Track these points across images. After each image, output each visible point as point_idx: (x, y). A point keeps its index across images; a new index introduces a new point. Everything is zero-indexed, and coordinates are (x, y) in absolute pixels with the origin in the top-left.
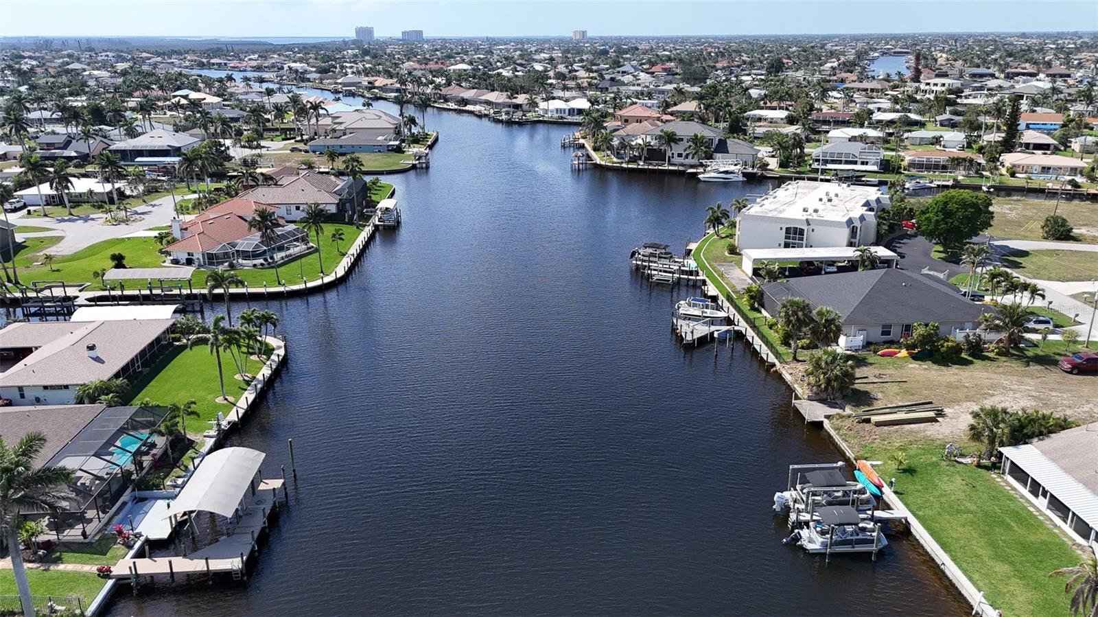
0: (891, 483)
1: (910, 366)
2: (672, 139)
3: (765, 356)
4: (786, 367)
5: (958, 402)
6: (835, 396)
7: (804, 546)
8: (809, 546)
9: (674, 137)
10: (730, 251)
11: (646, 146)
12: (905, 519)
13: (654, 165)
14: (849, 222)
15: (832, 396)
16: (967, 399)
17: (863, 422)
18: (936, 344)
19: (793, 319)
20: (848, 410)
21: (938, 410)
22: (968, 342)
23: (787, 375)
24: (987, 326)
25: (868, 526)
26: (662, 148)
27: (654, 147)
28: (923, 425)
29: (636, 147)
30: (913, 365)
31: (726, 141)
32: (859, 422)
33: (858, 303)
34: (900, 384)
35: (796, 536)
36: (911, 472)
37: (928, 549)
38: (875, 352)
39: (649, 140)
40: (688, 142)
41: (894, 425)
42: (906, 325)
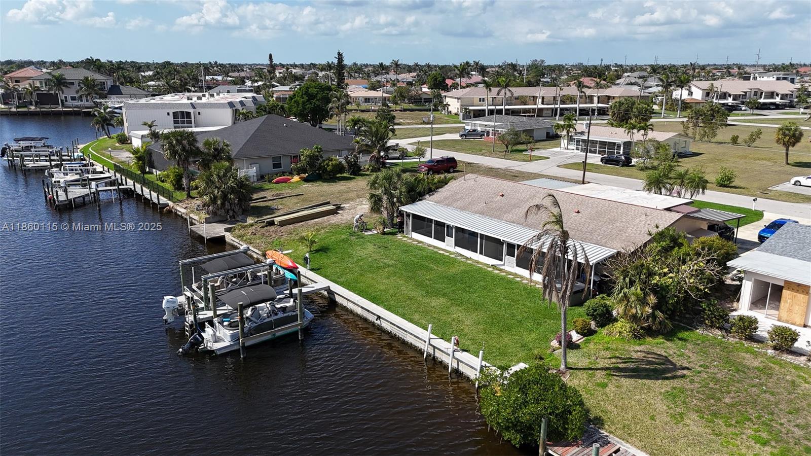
0: (306, 259)
1: (304, 186)
2: (61, 82)
3: (156, 201)
4: (180, 204)
5: (352, 199)
6: (234, 212)
7: (209, 349)
8: (217, 346)
9: (63, 81)
10: (120, 141)
11: (35, 91)
12: (328, 289)
13: (46, 108)
14: (231, 104)
15: (231, 213)
16: (358, 197)
17: (266, 226)
18: (322, 164)
19: (179, 148)
20: (250, 221)
21: (337, 205)
22: (348, 162)
23: (181, 209)
24: (358, 148)
25: (288, 305)
26: (53, 92)
27: (44, 92)
28: (326, 217)
29: (24, 92)
30: (306, 185)
31: (119, 86)
32: (263, 227)
33: (246, 141)
34: (298, 197)
35: (195, 338)
36: (323, 250)
37: (359, 311)
38: (270, 181)
39: (38, 84)
40: (79, 86)
41: (298, 222)
42: (294, 157)
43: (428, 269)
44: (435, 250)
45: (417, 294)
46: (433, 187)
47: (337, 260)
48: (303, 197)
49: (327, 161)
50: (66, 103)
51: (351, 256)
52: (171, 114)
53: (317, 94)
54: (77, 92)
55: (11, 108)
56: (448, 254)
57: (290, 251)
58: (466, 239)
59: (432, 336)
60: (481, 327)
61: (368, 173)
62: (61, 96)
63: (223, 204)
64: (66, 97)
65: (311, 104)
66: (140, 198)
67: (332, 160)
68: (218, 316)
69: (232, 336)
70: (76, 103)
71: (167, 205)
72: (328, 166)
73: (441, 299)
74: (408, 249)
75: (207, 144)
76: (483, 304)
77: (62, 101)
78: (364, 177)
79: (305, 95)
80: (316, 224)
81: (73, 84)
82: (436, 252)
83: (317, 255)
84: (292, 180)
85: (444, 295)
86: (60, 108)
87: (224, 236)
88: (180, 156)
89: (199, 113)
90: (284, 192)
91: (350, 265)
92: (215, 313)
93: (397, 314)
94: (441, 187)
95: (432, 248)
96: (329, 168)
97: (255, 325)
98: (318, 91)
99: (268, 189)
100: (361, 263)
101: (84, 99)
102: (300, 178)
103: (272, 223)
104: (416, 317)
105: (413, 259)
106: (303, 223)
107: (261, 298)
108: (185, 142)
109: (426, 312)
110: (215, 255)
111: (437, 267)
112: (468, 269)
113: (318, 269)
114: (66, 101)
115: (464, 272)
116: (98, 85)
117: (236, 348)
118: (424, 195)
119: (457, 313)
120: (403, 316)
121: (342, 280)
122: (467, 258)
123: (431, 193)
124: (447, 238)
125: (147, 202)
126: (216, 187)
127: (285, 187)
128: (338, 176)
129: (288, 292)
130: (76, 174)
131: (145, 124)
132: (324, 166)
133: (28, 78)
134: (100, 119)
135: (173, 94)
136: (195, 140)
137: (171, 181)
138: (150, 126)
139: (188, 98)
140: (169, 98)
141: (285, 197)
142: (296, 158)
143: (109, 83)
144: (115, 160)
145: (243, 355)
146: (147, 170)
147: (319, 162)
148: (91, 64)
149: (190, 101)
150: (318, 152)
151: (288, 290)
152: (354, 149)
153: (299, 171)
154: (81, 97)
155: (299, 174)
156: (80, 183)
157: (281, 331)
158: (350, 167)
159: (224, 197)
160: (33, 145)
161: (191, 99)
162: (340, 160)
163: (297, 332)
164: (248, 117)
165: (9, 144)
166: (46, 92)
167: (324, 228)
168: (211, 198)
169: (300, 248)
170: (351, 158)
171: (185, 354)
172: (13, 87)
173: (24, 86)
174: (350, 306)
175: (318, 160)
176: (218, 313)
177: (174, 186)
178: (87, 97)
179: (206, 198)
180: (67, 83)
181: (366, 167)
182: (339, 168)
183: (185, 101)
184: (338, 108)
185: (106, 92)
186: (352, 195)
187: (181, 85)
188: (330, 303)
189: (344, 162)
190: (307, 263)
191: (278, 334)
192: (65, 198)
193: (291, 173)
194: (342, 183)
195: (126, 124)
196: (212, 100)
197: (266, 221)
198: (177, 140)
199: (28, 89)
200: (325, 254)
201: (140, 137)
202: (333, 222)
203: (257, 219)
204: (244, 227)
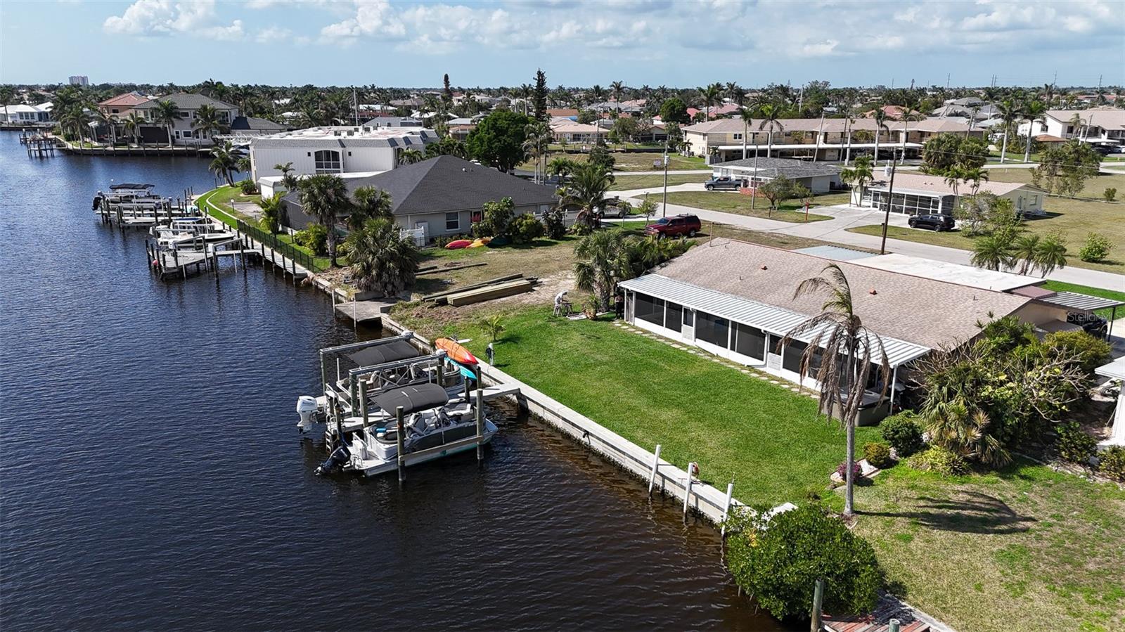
0: (488, 351)
1: (488, 253)
2: (171, 113)
3: (290, 270)
4: (323, 275)
5: (552, 272)
6: (394, 286)
7: (357, 468)
8: (368, 464)
9: (174, 111)
10: (246, 190)
11: (138, 123)
12: (518, 393)
13: (153, 147)
14: (392, 142)
15: (390, 287)
16: (562, 268)
17: (437, 306)
18: (513, 224)
19: (322, 199)
20: (415, 298)
21: (532, 279)
22: (549, 221)
23: (324, 282)
24: (563, 202)
25: (463, 412)
26: (161, 126)
27: (149, 125)
28: (517, 296)
29: (124, 126)
30: (491, 252)
31: (246, 118)
32: (432, 307)
33: (410, 192)
34: (480, 267)
35: (339, 453)
36: (513, 339)
37: (560, 424)
38: (442, 246)
39: (142, 115)
40: (195, 117)
41: (479, 302)
42: (475, 213)
43: (657, 369)
44: (667, 343)
45: (641, 402)
46: (666, 255)
47: (530, 354)
48: (486, 268)
49: (520, 220)
50: (177, 140)
51: (550, 348)
52: (313, 155)
53: (507, 128)
54: (192, 125)
55: (106, 147)
56: (685, 349)
57: (468, 340)
58: (712, 328)
59: (661, 461)
60: (731, 451)
61: (575, 236)
62: (172, 132)
63: (379, 276)
64: (177, 133)
65: (500, 141)
66: (270, 265)
67: (526, 219)
68: (370, 424)
69: (389, 452)
70: (190, 140)
71: (305, 276)
72: (521, 225)
73: (675, 411)
74: (629, 340)
75: (360, 194)
76: (734, 420)
77: (172, 137)
78: (569, 242)
79: (491, 129)
80: (504, 304)
81: (186, 114)
82: (669, 346)
83: (504, 347)
84: (472, 245)
85: (679, 406)
86: (170, 147)
87: (380, 319)
88: (323, 210)
89: (350, 154)
90: (461, 260)
91: (548, 361)
93: (612, 429)
94: (677, 256)
95: (662, 340)
96: (522, 230)
97: (419, 437)
98: (509, 124)
99: (439, 257)
100: (563, 359)
101: (201, 134)
102: (483, 242)
103: (443, 303)
104: (639, 434)
105: (635, 354)
106: (485, 303)
107: (427, 401)
108: (330, 191)
109: (653, 429)
110: (367, 342)
111: (670, 366)
112: (714, 369)
113: (505, 366)
114: (178, 137)
115: (708, 374)
116: (219, 116)
117: (392, 468)
118: (653, 266)
119: (697, 431)
120: (621, 432)
121: (537, 380)
122: (712, 356)
123: (663, 264)
124: (684, 327)
125: (279, 271)
126: (371, 252)
127: (462, 254)
128: (534, 240)
129: (464, 395)
130: (189, 233)
131: (279, 167)
132: (516, 226)
133: (129, 107)
134: (221, 161)
135: (316, 128)
136: (344, 189)
137: (311, 244)
138: (285, 170)
139: (336, 133)
140: (310, 133)
141: (462, 268)
142: (478, 215)
143: (233, 114)
144: (239, 215)
145: (402, 476)
146: (280, 229)
147: (508, 220)
148: (211, 88)
149: (338, 138)
150: (507, 206)
151: (463, 392)
152: (556, 204)
153: (483, 233)
154: (197, 132)
155: (481, 237)
156: (193, 245)
157: (453, 447)
158: (551, 228)
159: (382, 266)
160: (134, 194)
161: (340, 135)
162: (537, 218)
163: (474, 450)
164: (414, 158)
165: (104, 194)
166: (151, 126)
167: (513, 310)
168: (363, 266)
169: (482, 336)
170: (553, 216)
171: (325, 474)
172: (110, 119)
173: (123, 117)
174: (548, 417)
175: (508, 217)
176: (371, 420)
177: (315, 250)
178: (204, 133)
179: (357, 267)
180: (179, 113)
181: (574, 228)
182: (536, 229)
183: (332, 137)
184: (536, 147)
185: (229, 126)
186: (553, 266)
187: (326, 115)
188: (521, 411)
189: (542, 221)
190: (490, 357)
191: (449, 451)
192: (174, 265)
193: (471, 236)
194: (540, 249)
195: (254, 168)
196: (367, 136)
197: (436, 299)
198: (320, 188)
199: (128, 121)
200: (515, 345)
201: (272, 185)
202: (526, 302)
203: (424, 297)
204: (407, 307)
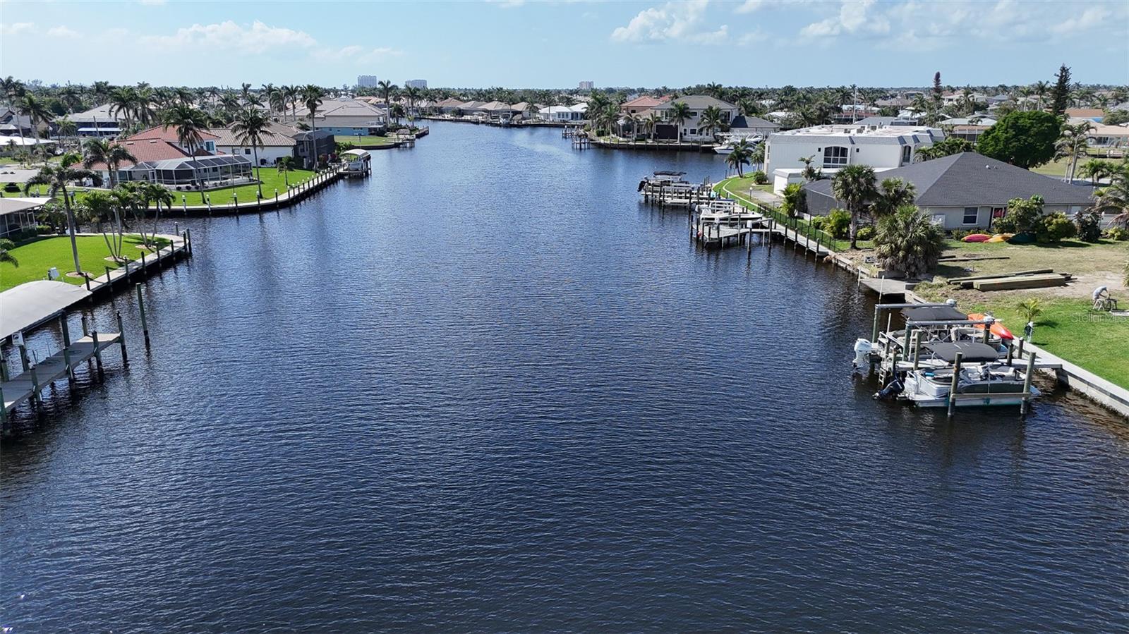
0: (1028, 329)
1: (1008, 248)
2: (684, 113)
3: (814, 249)
4: (844, 254)
5: (1088, 271)
6: (917, 268)
7: (911, 399)
8: (918, 398)
9: (686, 111)
10: (758, 181)
11: (656, 122)
12: (1059, 370)
13: (664, 142)
14: (901, 140)
15: (913, 269)
16: (1098, 269)
17: (961, 289)
18: (1041, 222)
19: (854, 187)
20: (937, 280)
21: (1065, 274)
22: (1083, 223)
23: (845, 260)
24: (1102, 204)
25: (1005, 374)
26: (673, 124)
27: (664, 124)
28: (1049, 288)
29: (644, 124)
30: (1013, 247)
31: (744, 117)
32: (957, 289)
33: (930, 185)
34: (1002, 260)
35: (894, 384)
36: (1050, 324)
37: (1107, 401)
38: (959, 238)
39: (659, 115)
40: (702, 116)
41: (1007, 290)
42: (996, 209)
47: (1071, 338)
48: (1009, 261)
49: (1050, 218)
50: (684, 137)
51: (1093, 336)
52: (823, 151)
53: (1031, 127)
54: (699, 124)
55: (629, 141)
61: (1111, 240)
62: (681, 129)
63: (905, 257)
64: (685, 130)
65: (1019, 141)
66: (792, 244)
67: (1056, 217)
68: (919, 369)
69: (939, 391)
70: (697, 137)
71: (827, 254)
72: (1050, 224)
75: (887, 185)
77: (681, 134)
78: (1104, 245)
79: (1011, 128)
80: (1034, 294)
81: (695, 114)
83: (1041, 329)
84: (991, 240)
86: (678, 143)
87: (903, 295)
88: (853, 197)
89: (858, 150)
90: (980, 253)
91: (1091, 346)
92: (917, 364)
96: (1050, 229)
97: (967, 384)
98: (1032, 123)
99: (957, 248)
100: (1110, 347)
101: (705, 132)
102: (1003, 238)
103: (969, 286)
106: (1013, 291)
107: (979, 355)
108: (862, 180)
113: (1043, 345)
114: (685, 134)
116: (722, 115)
117: (943, 404)
121: (1081, 361)
125: (802, 249)
126: (900, 235)
127: (981, 247)
128: (1062, 240)
129: (1006, 361)
130: (725, 212)
131: (803, 160)
132: (1044, 224)
133: (651, 108)
135: (820, 126)
136: (874, 179)
137: (832, 227)
138: (808, 162)
139: (846, 131)
140: (815, 130)
141: (983, 259)
142: (998, 211)
143: (734, 114)
144: (756, 201)
145: (951, 412)
146: (796, 214)
147: (1035, 218)
148: (715, 91)
149: (847, 135)
150: (1036, 204)
151: (1006, 358)
152: (1093, 205)
153: (1003, 229)
154: (701, 130)
155: (1002, 232)
156: (727, 222)
157: (997, 400)
158: (1083, 230)
159: (909, 249)
160: (671, 179)
161: (849, 132)
162: (1069, 219)
163: (1019, 406)
164: (929, 155)
165: (648, 178)
166: (667, 124)
167: (1047, 300)
168: (891, 248)
169: (1014, 318)
170: (1087, 217)
171: (882, 398)
172: (635, 118)
173: (645, 116)
174: (1091, 393)
175: (1036, 215)
176: (919, 366)
177: (833, 233)
178: (708, 130)
179: (885, 248)
180: (689, 113)
181: (1111, 232)
182: (1067, 229)
183: (842, 134)
184: (1071, 146)
185: (729, 124)
186: (1085, 266)
188: (1060, 386)
189: (1075, 222)
190: (1028, 334)
191: (992, 402)
192: (717, 237)
193: (989, 231)
194: (1069, 249)
195: (766, 161)
196: (872, 134)
197: (962, 282)
198: (854, 178)
199: (648, 120)
200: (1053, 329)
201: (787, 176)
202: (1060, 295)
203: (948, 280)
204: (932, 287)
